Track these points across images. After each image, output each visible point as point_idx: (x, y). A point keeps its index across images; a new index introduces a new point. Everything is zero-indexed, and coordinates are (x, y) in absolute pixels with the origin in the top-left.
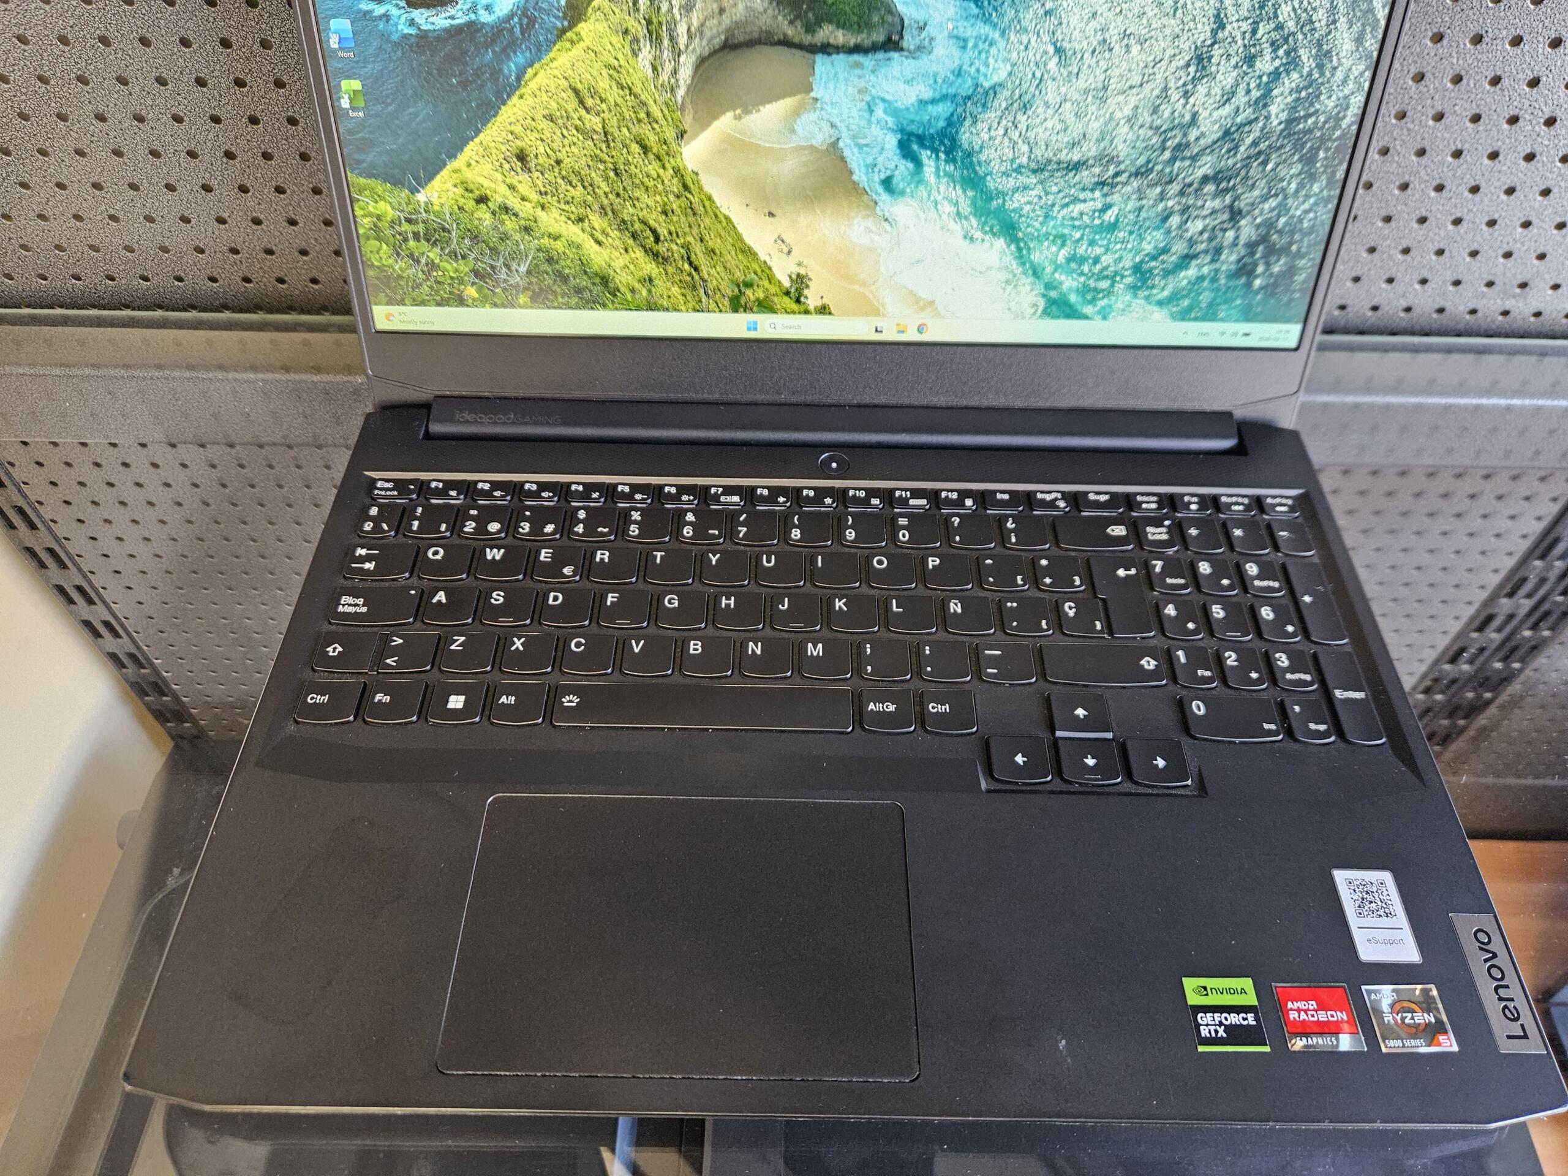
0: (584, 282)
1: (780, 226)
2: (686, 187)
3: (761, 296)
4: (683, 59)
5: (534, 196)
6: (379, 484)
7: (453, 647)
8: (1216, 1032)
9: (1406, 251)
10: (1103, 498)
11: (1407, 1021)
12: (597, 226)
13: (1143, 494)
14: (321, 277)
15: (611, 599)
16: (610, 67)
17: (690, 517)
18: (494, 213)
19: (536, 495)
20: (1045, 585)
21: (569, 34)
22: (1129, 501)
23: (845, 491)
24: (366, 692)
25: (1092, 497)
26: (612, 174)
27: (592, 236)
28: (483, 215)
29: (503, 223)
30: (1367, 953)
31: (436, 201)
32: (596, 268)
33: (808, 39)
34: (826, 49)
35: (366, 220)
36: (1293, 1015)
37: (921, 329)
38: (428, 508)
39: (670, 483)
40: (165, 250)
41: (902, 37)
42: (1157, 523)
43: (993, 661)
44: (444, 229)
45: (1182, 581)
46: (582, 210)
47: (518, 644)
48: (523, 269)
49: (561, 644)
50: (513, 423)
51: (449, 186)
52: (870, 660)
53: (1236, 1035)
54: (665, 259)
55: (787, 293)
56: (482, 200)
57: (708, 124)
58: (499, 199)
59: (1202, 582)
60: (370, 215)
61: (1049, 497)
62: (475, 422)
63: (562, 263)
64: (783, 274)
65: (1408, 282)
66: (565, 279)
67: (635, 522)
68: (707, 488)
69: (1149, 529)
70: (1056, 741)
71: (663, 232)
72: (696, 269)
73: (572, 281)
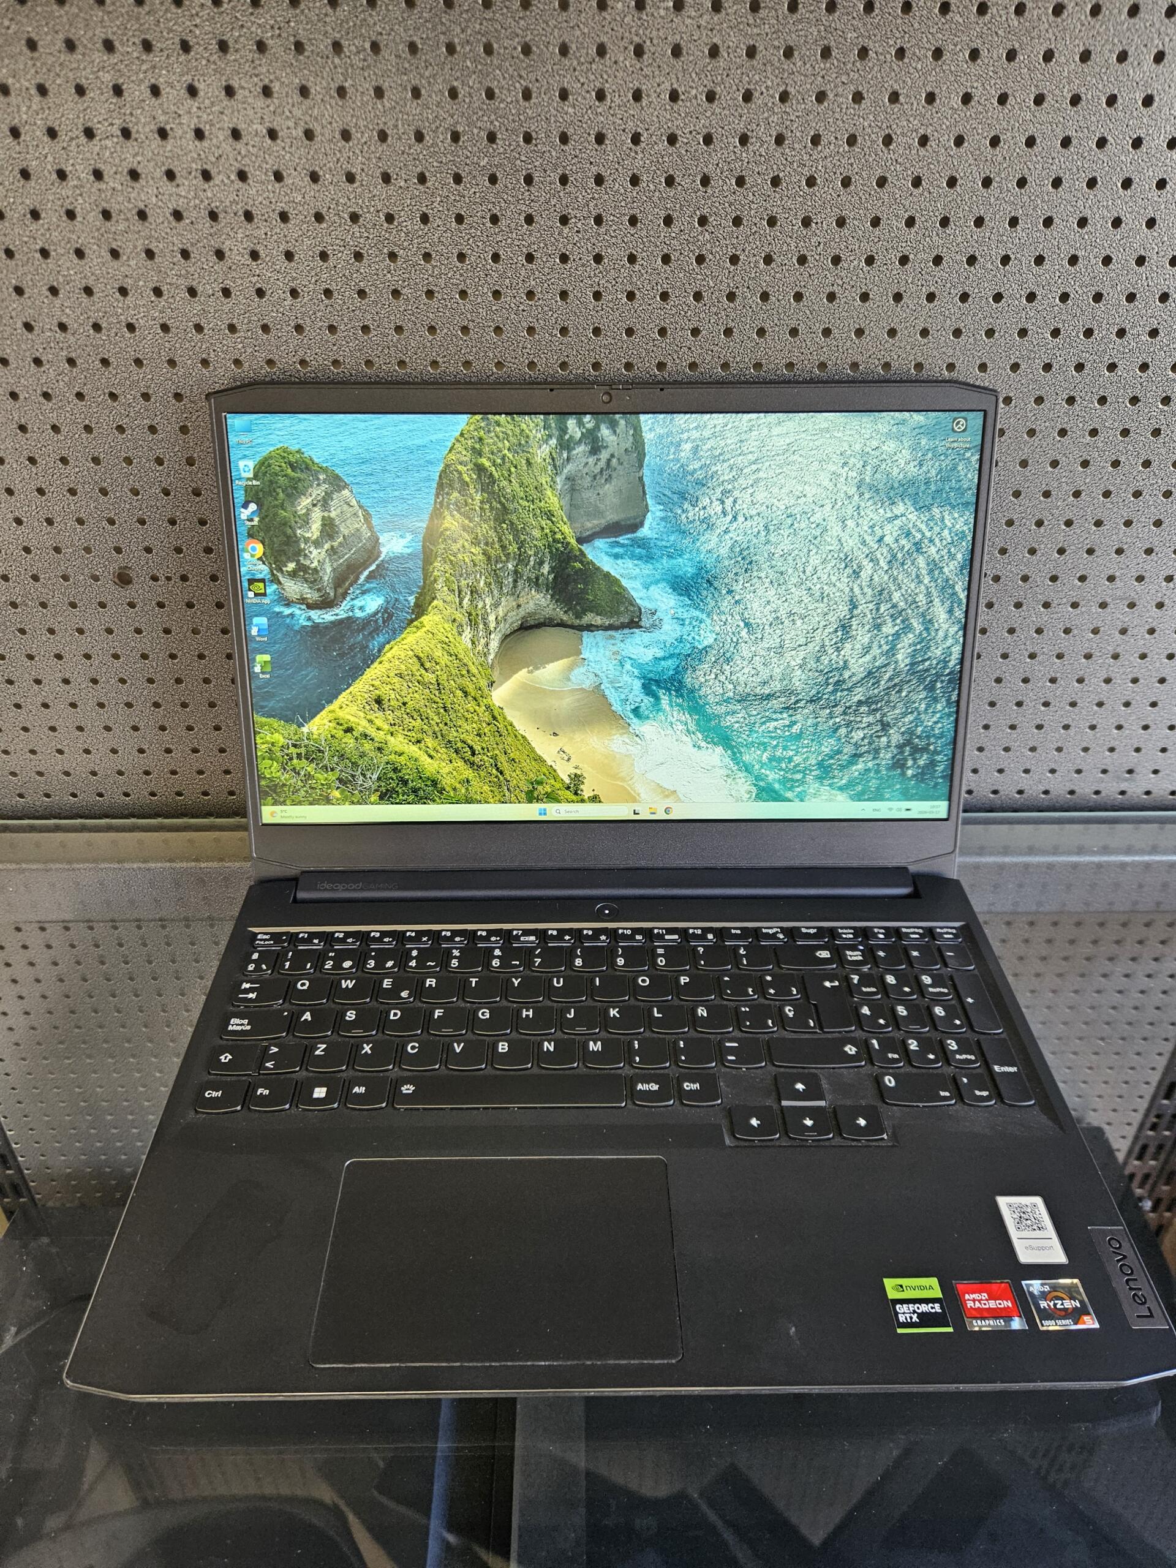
0: (419, 784)
1: (562, 741)
2: (494, 718)
3: (549, 790)
4: (492, 636)
5: (386, 727)
6: (259, 937)
7: (317, 1053)
8: (911, 1318)
9: (1033, 749)
10: (812, 931)
11: (1058, 1306)
12: (430, 745)
13: (842, 928)
14: (212, 791)
15: (438, 1013)
16: (442, 642)
17: (497, 952)
18: (356, 739)
19: (379, 940)
20: (770, 994)
21: (415, 623)
22: (833, 933)
23: (616, 930)
24: (251, 1088)
25: (804, 930)
26: (442, 711)
27: (426, 752)
28: (349, 741)
29: (362, 745)
30: (1025, 1256)
31: (316, 732)
32: (428, 774)
33: (577, 622)
34: (590, 628)
35: (263, 746)
36: (970, 1304)
37: (667, 811)
38: (297, 953)
39: (481, 928)
40: (94, 774)
41: (640, 620)
42: (854, 948)
43: (731, 1051)
44: (320, 751)
45: (874, 990)
46: (420, 735)
47: (367, 1048)
48: (375, 777)
49: (400, 1048)
50: (362, 889)
51: (326, 721)
52: (638, 1053)
53: (926, 1319)
54: (479, 767)
55: (568, 788)
56: (349, 730)
57: (510, 677)
58: (361, 729)
59: (889, 990)
60: (267, 742)
61: (771, 931)
62: (332, 890)
63: (404, 771)
64: (564, 772)
65: (1040, 771)
66: (405, 782)
67: (455, 957)
68: (510, 931)
69: (848, 953)
70: (782, 1107)
71: (477, 748)
72: (501, 773)
73: (411, 784)
